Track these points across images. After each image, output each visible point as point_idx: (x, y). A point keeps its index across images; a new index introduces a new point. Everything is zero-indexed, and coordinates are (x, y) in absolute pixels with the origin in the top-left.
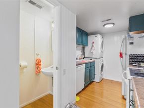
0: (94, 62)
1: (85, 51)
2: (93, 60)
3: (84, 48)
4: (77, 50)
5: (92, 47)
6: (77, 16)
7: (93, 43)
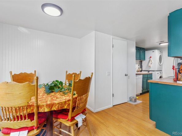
0: (151, 74)
1: (143, 65)
2: (150, 72)
3: (141, 62)
4: (136, 64)
5: (149, 61)
6: (136, 42)
7: (151, 57)
